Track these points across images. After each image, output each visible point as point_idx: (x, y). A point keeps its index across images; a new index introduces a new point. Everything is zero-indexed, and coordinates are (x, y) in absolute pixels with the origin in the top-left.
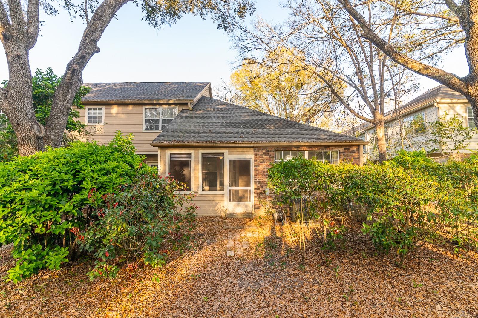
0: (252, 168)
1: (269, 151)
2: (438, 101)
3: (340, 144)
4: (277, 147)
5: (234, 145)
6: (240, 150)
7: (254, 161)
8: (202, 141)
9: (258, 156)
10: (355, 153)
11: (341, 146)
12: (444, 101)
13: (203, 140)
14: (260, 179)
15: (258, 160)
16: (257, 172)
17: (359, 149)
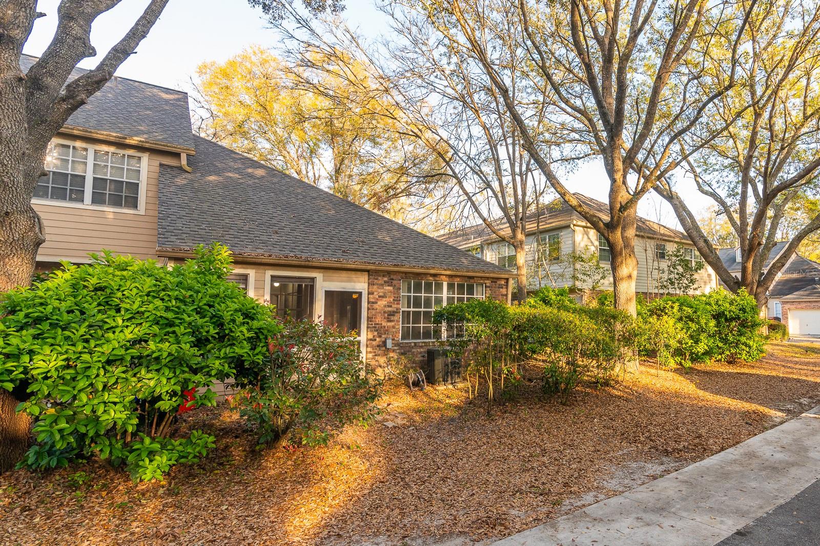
0: (364, 305)
1: (392, 279)
2: (575, 222)
3: (487, 275)
4: (406, 273)
5: (339, 265)
6: (344, 274)
7: (369, 294)
8: (277, 254)
9: (375, 287)
10: (502, 288)
11: (488, 278)
12: (580, 223)
13: (276, 251)
14: (378, 324)
15: (375, 293)
16: (374, 312)
17: (507, 282)
